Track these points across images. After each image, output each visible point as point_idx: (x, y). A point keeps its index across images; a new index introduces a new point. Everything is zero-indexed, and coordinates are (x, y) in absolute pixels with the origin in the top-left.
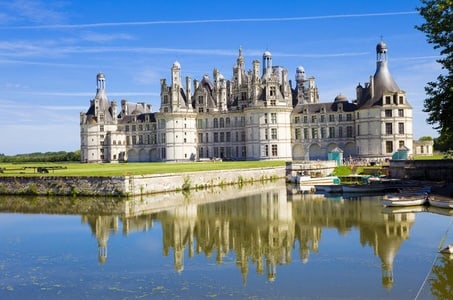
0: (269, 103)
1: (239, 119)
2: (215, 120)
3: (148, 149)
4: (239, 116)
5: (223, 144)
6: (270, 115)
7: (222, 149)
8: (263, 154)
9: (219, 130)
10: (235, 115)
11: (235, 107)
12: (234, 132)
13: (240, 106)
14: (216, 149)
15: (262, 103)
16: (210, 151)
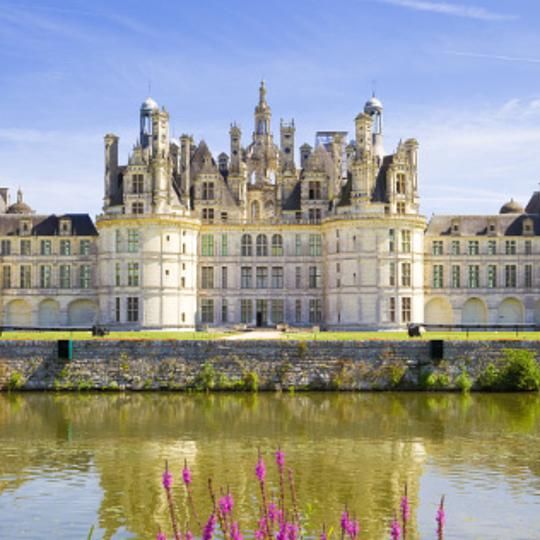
0: (394, 208)
1: (305, 239)
2: (246, 239)
3: (64, 300)
4: (306, 232)
5: (263, 294)
6: (399, 235)
7: (262, 304)
8: (385, 318)
9: (255, 261)
10: (295, 229)
11: (292, 213)
12: (292, 267)
13: (305, 209)
14: (245, 306)
15: (379, 207)
16: (231, 308)
